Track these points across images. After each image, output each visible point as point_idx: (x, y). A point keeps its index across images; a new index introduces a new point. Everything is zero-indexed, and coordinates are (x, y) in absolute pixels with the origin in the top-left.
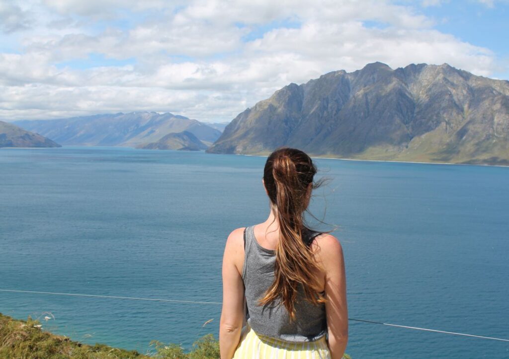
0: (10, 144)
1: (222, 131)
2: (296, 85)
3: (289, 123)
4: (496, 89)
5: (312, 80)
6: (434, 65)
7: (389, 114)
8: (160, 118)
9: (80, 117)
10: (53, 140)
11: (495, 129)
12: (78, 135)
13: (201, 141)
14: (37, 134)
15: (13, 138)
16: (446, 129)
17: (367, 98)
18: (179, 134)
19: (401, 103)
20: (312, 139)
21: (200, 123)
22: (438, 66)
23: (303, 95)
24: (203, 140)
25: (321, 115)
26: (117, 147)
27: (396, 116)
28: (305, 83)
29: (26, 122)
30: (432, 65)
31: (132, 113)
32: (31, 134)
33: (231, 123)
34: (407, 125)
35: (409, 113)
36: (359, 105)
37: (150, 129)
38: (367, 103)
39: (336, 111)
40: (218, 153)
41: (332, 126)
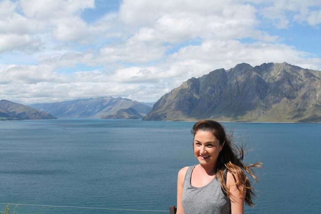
0: (28, 118)
1: (152, 106)
2: (195, 79)
3: (191, 101)
4: (316, 76)
5: (204, 75)
6: (278, 63)
7: (252, 93)
8: (114, 100)
9: (68, 101)
10: (52, 115)
11: (317, 101)
12: (67, 112)
13: (140, 113)
14: (43, 112)
15: (29, 114)
16: (287, 101)
17: (238, 85)
18: (126, 109)
19: (259, 87)
20: (206, 110)
21: (139, 103)
22: (280, 64)
23: (199, 84)
24: (141, 113)
25: (211, 96)
26: (91, 118)
27: (256, 94)
28: (201, 77)
29: (37, 105)
30: (277, 64)
31: (98, 98)
32: (40, 112)
33: (157, 102)
34: (263, 100)
35: (264, 93)
36: (233, 89)
37: (109, 107)
38: (238, 87)
39: (220, 93)
40: (149, 120)
41: (218, 102)
